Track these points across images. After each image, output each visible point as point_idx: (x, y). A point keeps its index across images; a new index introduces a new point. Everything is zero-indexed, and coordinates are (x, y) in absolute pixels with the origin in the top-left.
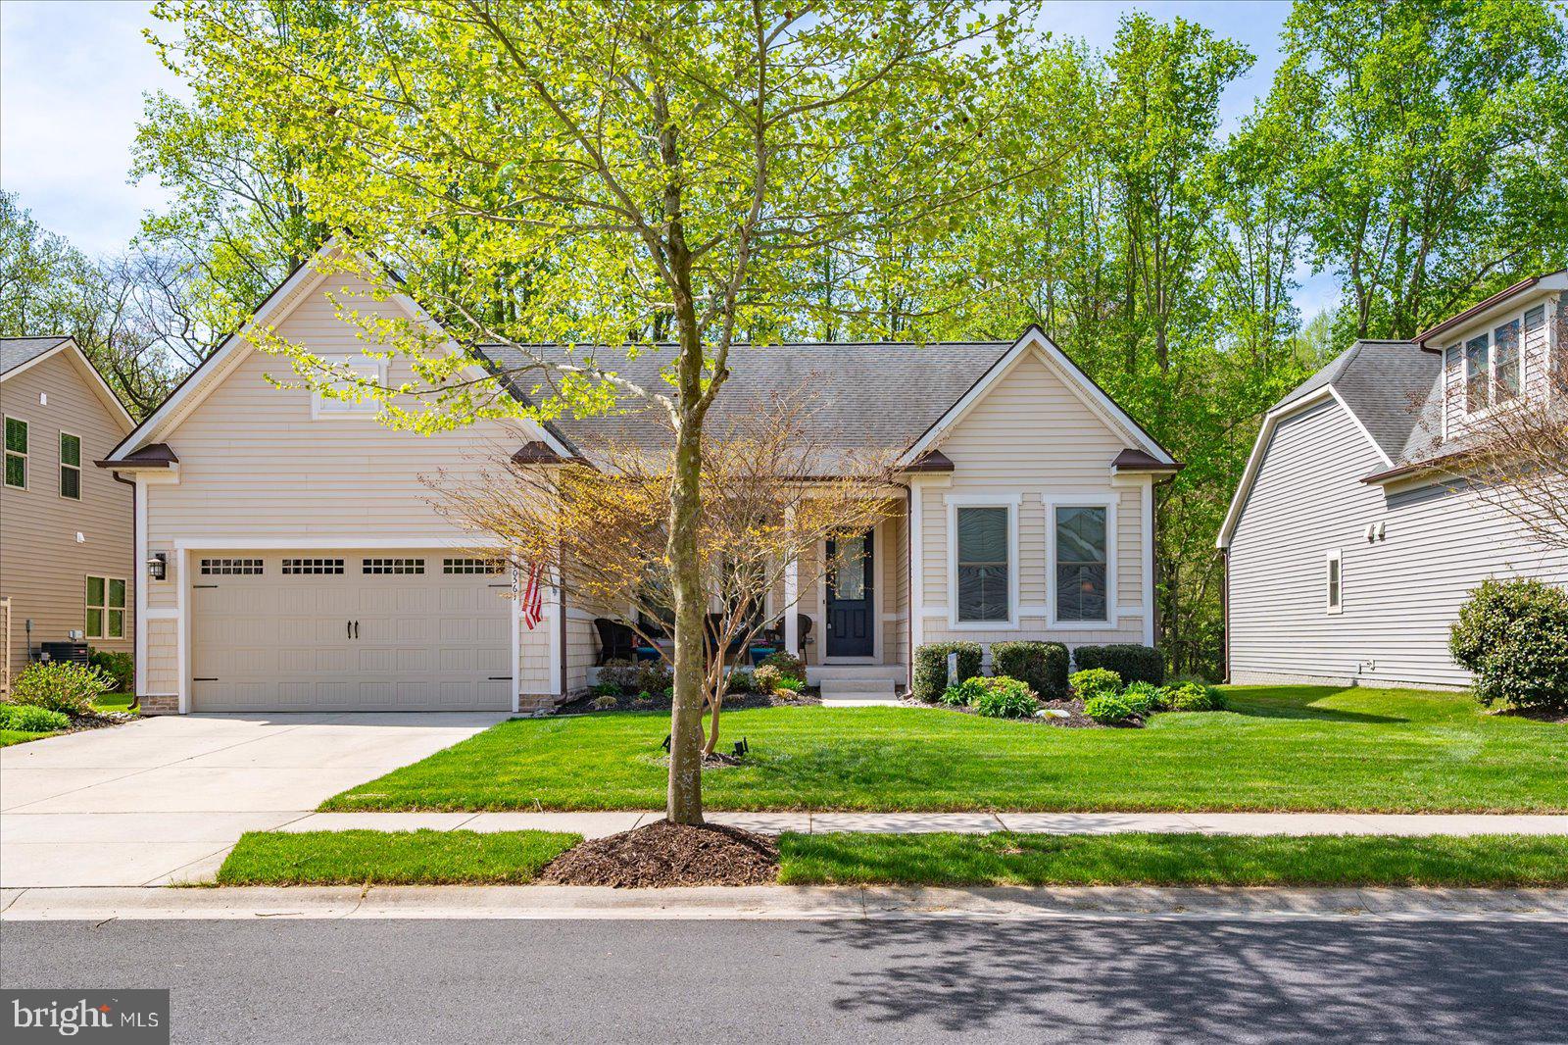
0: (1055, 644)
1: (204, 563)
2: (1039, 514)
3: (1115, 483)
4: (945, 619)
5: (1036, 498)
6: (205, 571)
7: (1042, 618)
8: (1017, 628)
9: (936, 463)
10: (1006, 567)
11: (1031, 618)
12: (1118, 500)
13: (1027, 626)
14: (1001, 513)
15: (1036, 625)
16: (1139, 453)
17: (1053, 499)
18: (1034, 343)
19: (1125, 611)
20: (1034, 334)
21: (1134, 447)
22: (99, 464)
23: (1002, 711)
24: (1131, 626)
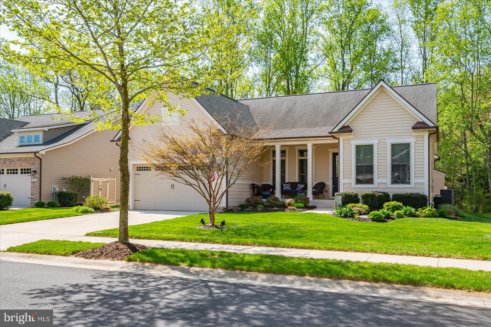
0: (381, 192)
1: (138, 168)
2: (385, 146)
3: (414, 134)
4: (351, 184)
5: (384, 141)
6: (138, 170)
7: (386, 183)
8: (377, 187)
9: (346, 129)
10: (372, 166)
11: (382, 183)
12: (415, 141)
13: (380, 186)
14: (371, 146)
15: (384, 186)
16: (423, 123)
17: (390, 141)
18: (382, 86)
19: (417, 181)
20: (382, 83)
21: (421, 121)
22: (111, 141)
23: (343, 215)
24: (420, 186)
